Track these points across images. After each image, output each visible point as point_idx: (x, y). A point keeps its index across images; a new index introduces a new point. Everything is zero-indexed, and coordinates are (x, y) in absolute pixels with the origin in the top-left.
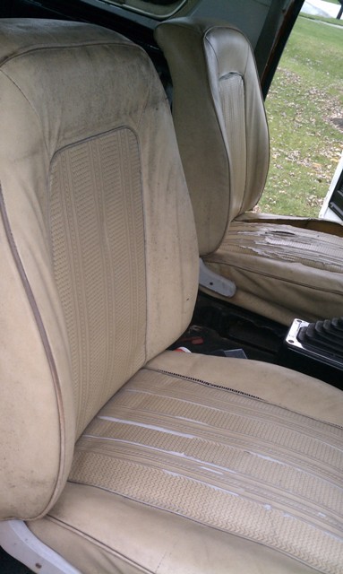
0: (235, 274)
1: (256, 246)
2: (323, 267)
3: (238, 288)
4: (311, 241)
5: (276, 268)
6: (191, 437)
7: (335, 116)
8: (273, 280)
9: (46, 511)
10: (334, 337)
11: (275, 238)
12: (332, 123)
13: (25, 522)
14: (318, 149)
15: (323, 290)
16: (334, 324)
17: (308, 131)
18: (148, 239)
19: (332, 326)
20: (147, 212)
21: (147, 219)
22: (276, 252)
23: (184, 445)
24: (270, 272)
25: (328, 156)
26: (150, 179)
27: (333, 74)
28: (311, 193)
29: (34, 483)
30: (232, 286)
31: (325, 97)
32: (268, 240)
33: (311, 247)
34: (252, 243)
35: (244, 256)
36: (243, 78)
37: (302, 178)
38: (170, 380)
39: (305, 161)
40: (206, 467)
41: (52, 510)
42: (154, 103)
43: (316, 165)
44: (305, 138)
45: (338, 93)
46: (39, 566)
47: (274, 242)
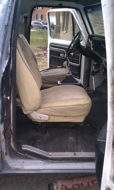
8: (50, 78)
9: (39, 107)
10: (66, 80)
13: (35, 111)
29: (38, 100)
36: (26, 43)
40: (58, 96)
46: (40, 118)
47: (45, 73)
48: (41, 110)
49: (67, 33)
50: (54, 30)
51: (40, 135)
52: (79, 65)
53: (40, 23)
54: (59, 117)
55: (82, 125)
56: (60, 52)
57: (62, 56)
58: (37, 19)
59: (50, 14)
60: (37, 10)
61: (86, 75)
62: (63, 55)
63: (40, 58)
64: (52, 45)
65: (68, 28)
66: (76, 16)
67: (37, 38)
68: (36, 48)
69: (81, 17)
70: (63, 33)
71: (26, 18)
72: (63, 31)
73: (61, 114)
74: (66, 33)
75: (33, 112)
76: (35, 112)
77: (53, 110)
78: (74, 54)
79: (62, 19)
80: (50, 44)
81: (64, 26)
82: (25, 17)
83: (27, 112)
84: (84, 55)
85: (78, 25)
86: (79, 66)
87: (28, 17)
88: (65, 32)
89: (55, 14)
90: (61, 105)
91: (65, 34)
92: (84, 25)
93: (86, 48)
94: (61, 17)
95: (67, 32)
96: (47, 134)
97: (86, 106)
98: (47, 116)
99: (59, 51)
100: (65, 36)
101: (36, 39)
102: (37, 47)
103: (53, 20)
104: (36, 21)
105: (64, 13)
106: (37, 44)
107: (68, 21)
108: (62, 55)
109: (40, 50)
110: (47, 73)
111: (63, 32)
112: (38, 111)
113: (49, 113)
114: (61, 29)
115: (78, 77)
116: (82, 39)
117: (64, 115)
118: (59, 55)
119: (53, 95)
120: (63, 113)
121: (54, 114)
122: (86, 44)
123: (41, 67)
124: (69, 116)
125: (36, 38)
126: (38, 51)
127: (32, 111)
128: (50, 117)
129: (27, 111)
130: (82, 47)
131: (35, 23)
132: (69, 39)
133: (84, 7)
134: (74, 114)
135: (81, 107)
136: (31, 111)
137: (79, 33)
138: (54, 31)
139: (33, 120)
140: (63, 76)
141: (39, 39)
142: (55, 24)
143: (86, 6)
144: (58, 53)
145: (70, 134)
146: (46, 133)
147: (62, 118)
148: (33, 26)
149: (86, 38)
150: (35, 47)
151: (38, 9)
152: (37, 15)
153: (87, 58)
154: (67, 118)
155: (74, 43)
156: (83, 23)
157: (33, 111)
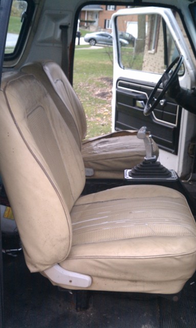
0: (91, 164)
1: (95, 151)
2: (127, 148)
3: (95, 170)
4: (117, 141)
5: (108, 155)
6: (107, 217)
7: (97, 93)
8: (108, 160)
9: (67, 256)
10: (143, 169)
11: (101, 145)
12: (97, 97)
14: (96, 111)
15: (130, 156)
16: (142, 164)
17: (87, 104)
18: (60, 149)
19: (141, 165)
20: (56, 138)
21: (57, 141)
22: (104, 150)
23: (106, 220)
24: (106, 157)
25: (102, 113)
26: (53, 125)
27: (87, 73)
28: (101, 132)
29: (62, 240)
30: (91, 170)
31: (89, 85)
32: (99, 146)
33: (118, 143)
34: (93, 150)
35: (92, 155)
36: (62, 81)
37: (94, 127)
38: (87, 206)
39: (92, 118)
40: (118, 222)
41: (69, 255)
42: (45, 95)
43: (97, 118)
44: (87, 108)
45: (93, 82)
46: (71, 281)
47: (101, 146)
48: (73, 263)
49: (156, 54)
50: (133, 46)
51: (73, 310)
52: (175, 125)
53: (109, 35)
54: (116, 281)
55: (175, 299)
56: (137, 97)
57: (141, 106)
58: (105, 27)
59: (118, 18)
60: (105, 12)
61: (189, 147)
62: (142, 103)
63: (106, 101)
64: (121, 83)
65: (159, 44)
66: (171, 22)
67: (103, 63)
68: (100, 81)
69: (182, 25)
70: (150, 54)
71: (64, 28)
72: (149, 49)
73: (123, 276)
74: (154, 54)
75: (50, 268)
76: (57, 268)
77: (101, 266)
78: (165, 103)
79: (148, 28)
80: (118, 80)
81: (150, 41)
82: (62, 27)
83: (36, 267)
84: (186, 108)
85: (175, 42)
86: (175, 128)
87: (70, 26)
88: (153, 51)
89: (136, 18)
90: (121, 254)
91: (153, 56)
92: (187, 39)
93: (193, 94)
94: (147, 23)
95: (156, 51)
96: (89, 310)
97: (188, 260)
98: (88, 278)
99: (135, 95)
100: (152, 59)
101: (101, 64)
102: (101, 79)
103: (132, 30)
104: (103, 31)
105: (153, 16)
106: (102, 73)
107: (158, 31)
108: (139, 103)
109: (106, 84)
110: (105, 148)
111: (149, 52)
112: (65, 264)
113: (93, 271)
114: (146, 46)
115: (173, 151)
116: (183, 71)
117: (129, 277)
118: (134, 104)
119: (106, 215)
120: (126, 273)
121: (105, 274)
122: (192, 82)
123: (104, 117)
124: (143, 281)
125: (100, 62)
126: (103, 85)
127: (48, 265)
128: (95, 279)
129: (37, 265)
130: (184, 92)
131: (102, 35)
132: (159, 64)
133: (190, 3)
134: (157, 276)
135: (176, 263)
136: (47, 267)
137: (178, 60)
138: (134, 48)
139: (54, 284)
140: (138, 157)
141: (107, 63)
142: (136, 36)
143: (193, 2)
144: (134, 100)
145: (145, 315)
146: (86, 308)
147: (126, 283)
148: (97, 40)
149: (193, 69)
150: (98, 79)
151: (106, 9)
152: (105, 21)
153: (193, 114)
154: (138, 284)
155: (166, 82)
156: (185, 34)
157: (53, 265)
